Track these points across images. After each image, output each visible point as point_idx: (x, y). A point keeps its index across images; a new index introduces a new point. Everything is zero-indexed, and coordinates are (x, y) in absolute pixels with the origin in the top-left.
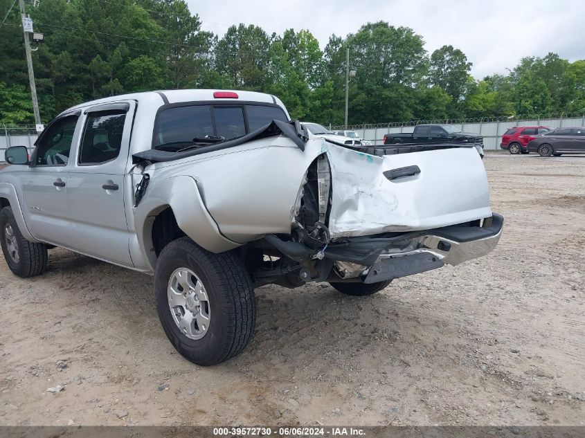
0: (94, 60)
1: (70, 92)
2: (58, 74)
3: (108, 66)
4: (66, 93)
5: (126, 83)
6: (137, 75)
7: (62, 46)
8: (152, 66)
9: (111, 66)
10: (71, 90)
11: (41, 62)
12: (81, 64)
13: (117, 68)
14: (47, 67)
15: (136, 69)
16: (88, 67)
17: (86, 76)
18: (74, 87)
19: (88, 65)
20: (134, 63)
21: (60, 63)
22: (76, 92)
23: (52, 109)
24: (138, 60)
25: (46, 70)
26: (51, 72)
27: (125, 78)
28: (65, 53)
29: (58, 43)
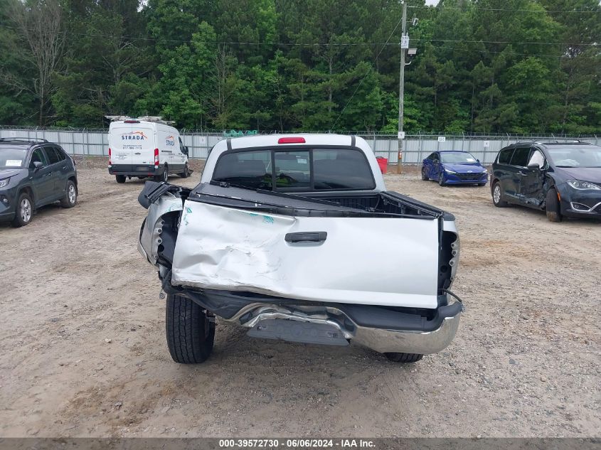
0: (477, 67)
1: (450, 99)
2: (441, 82)
3: (490, 72)
4: (446, 100)
5: (506, 88)
6: (520, 78)
7: (449, 55)
8: (539, 67)
9: (492, 71)
10: (451, 97)
11: (428, 72)
12: (465, 72)
13: (499, 73)
14: (433, 76)
15: (519, 72)
16: (470, 74)
17: (466, 83)
18: (454, 94)
19: (470, 71)
20: (518, 66)
21: (444, 72)
22: (455, 99)
23: (430, 115)
24: (523, 63)
25: (431, 79)
26: (435, 81)
27: (507, 82)
28: (450, 63)
29: (446, 53)
